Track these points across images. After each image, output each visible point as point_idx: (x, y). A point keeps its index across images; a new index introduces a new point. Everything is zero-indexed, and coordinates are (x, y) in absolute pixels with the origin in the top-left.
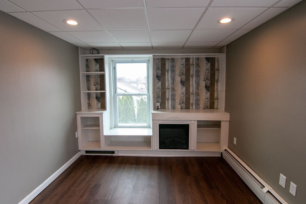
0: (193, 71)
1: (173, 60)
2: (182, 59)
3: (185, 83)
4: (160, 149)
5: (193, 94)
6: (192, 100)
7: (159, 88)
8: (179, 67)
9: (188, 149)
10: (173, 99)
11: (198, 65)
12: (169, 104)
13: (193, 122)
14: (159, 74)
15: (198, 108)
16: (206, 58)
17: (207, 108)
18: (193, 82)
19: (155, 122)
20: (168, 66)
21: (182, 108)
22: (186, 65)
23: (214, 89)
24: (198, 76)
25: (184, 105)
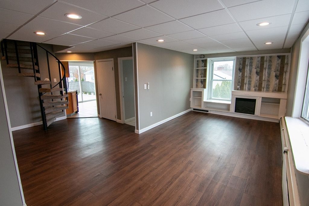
0: (266, 65)
1: (251, 58)
2: (258, 57)
3: (259, 73)
4: (235, 112)
5: (265, 81)
6: (264, 84)
7: (240, 77)
8: (256, 63)
9: (254, 114)
10: (250, 84)
11: (270, 61)
12: (246, 87)
13: (259, 98)
14: (241, 68)
15: (268, 90)
16: (277, 56)
17: (275, 90)
18: (265, 73)
19: (233, 96)
20: (247, 62)
21: (255, 90)
22: (261, 61)
23: (283, 78)
24: (270, 68)
25: (257, 88)
